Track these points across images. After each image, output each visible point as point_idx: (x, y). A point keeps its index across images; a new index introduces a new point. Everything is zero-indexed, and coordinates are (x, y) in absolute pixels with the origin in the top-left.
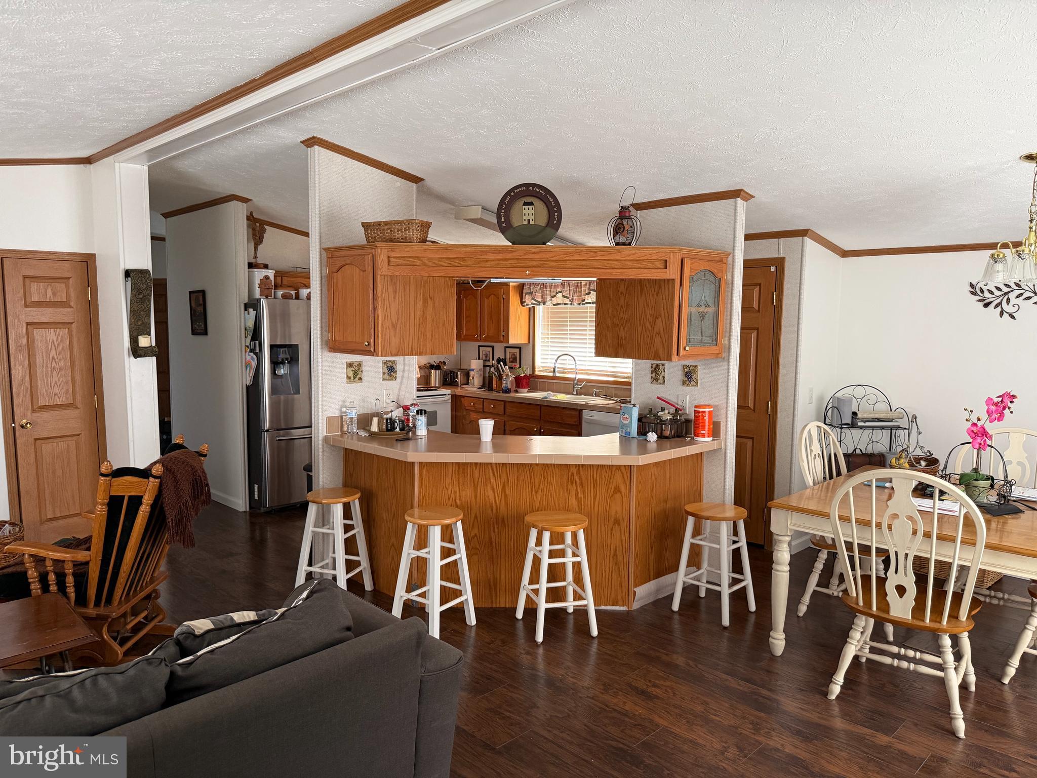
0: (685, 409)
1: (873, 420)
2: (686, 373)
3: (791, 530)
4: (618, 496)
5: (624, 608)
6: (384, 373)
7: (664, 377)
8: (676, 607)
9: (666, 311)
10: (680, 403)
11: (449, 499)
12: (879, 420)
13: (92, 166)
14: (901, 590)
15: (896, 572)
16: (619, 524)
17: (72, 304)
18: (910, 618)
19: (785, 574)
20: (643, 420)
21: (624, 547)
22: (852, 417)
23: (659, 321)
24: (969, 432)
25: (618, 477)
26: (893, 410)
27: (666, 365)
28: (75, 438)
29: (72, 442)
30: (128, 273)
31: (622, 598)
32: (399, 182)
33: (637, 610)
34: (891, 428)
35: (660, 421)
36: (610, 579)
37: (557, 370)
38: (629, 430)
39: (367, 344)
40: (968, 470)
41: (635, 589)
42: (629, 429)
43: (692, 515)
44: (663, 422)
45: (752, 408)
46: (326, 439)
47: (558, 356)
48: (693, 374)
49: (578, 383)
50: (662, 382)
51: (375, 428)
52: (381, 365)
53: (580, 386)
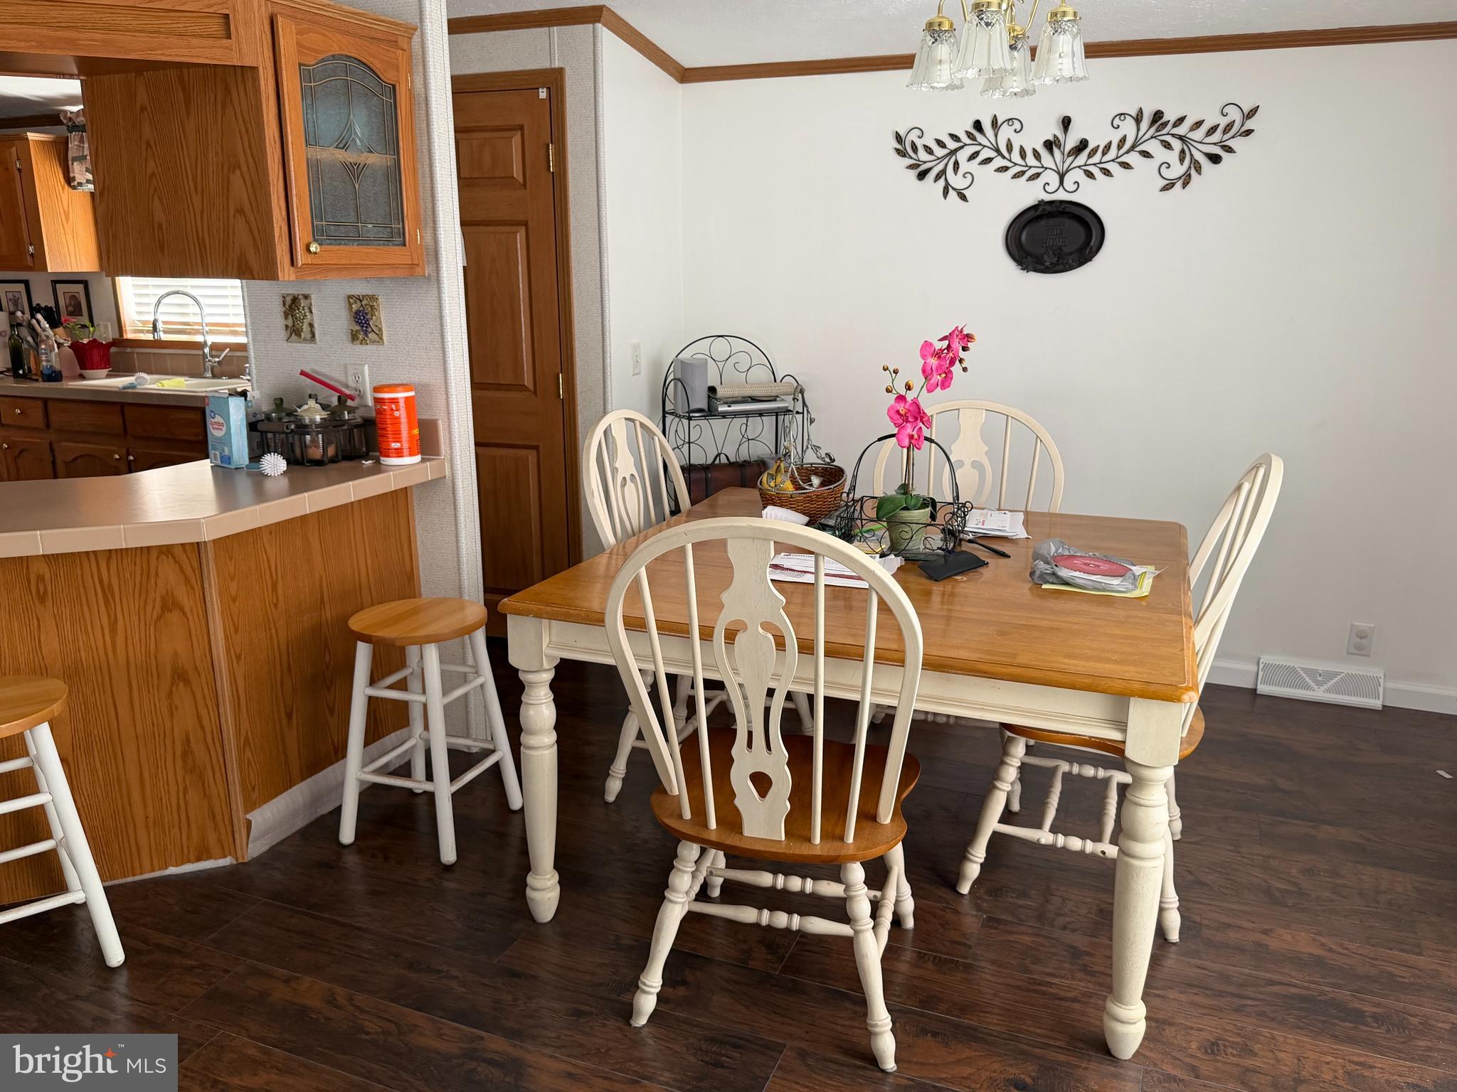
0: (361, 395)
1: (745, 400)
2: (356, 313)
3: (549, 657)
4: (174, 617)
5: (227, 861)
7: (311, 325)
8: (347, 834)
9: (248, 152)
10: (352, 383)
12: (754, 400)
14: (762, 782)
15: (750, 745)
16: (187, 682)
18: (783, 838)
19: (546, 752)
20: (260, 427)
21: (208, 730)
22: (709, 397)
23: (236, 179)
24: (893, 412)
25: (168, 573)
26: (778, 380)
27: (312, 296)
31: (220, 841)
33: (259, 861)
34: (776, 413)
35: (297, 427)
36: (182, 804)
37: (160, 326)
38: (227, 452)
40: (892, 492)
41: (248, 816)
42: (226, 449)
43: (366, 639)
44: (302, 429)
45: (531, 387)
48: (369, 316)
49: (214, 353)
50: (309, 336)
53: (217, 360)
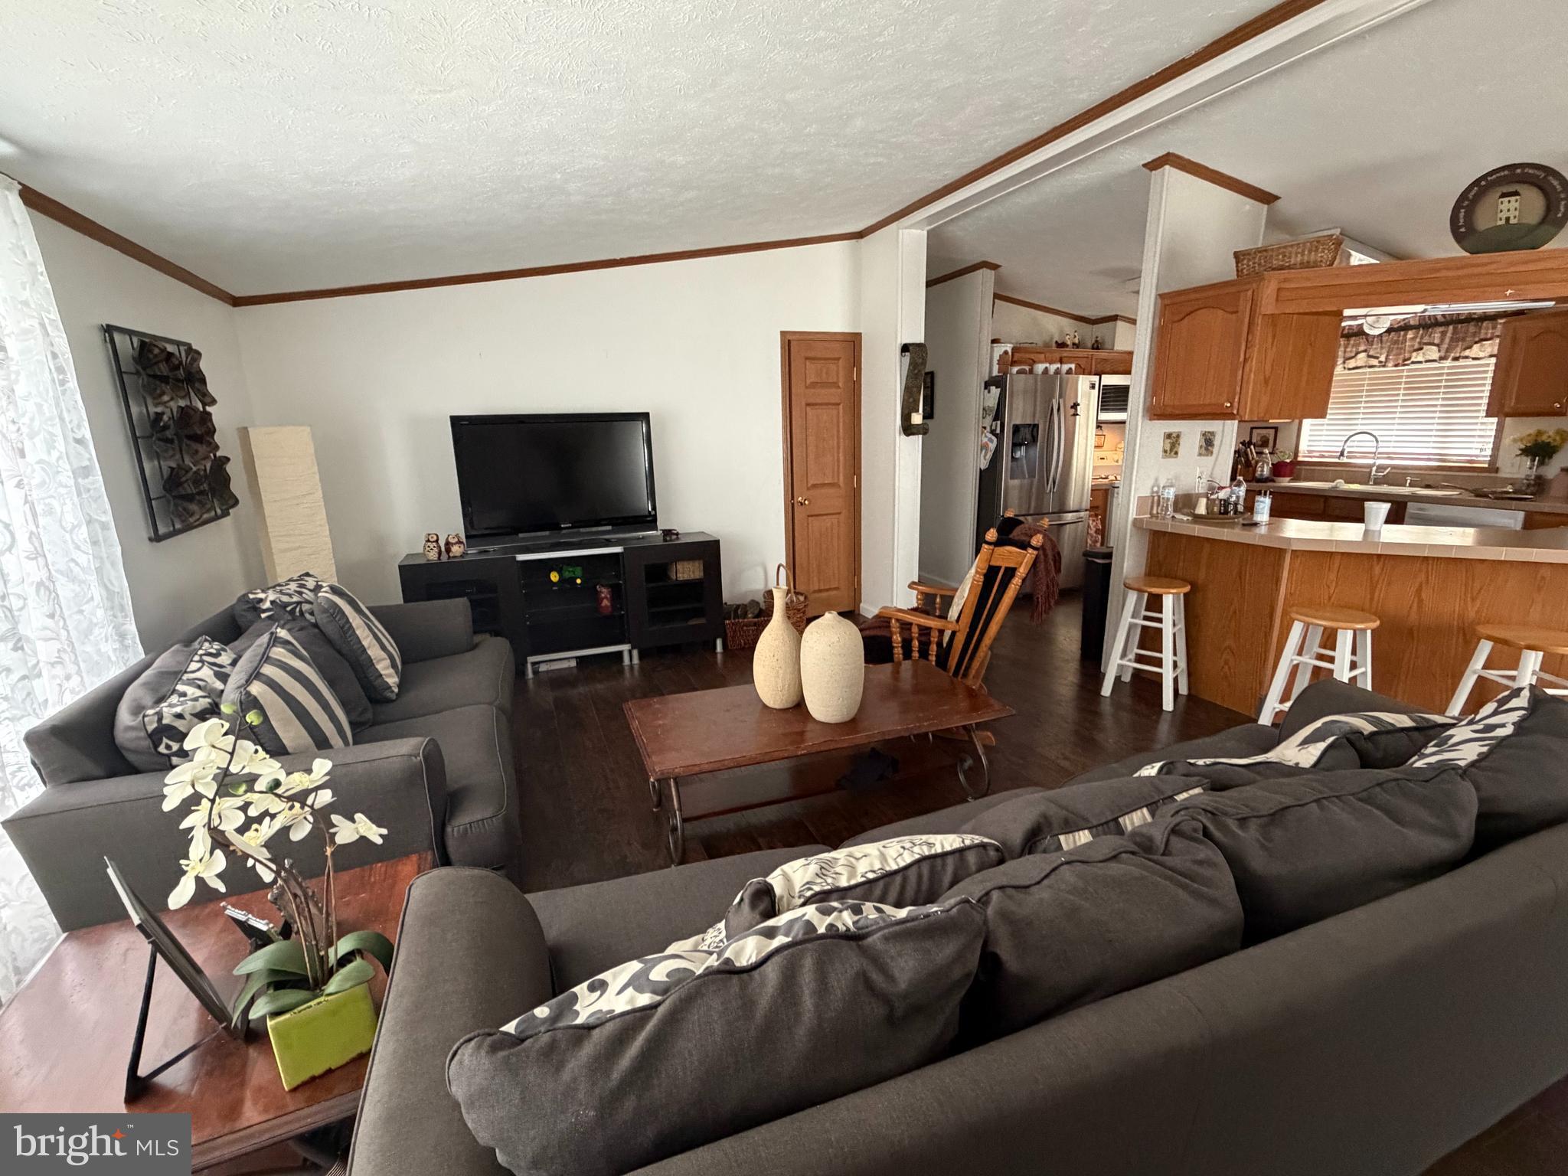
6: (1201, 447)
11: (1330, 598)
13: (863, 240)
17: (840, 385)
28: (837, 516)
29: (834, 519)
30: (905, 348)
32: (1248, 204)
39: (1229, 405)
46: (1137, 523)
47: (1347, 437)
49: (1379, 470)
51: (1201, 510)
52: (1198, 436)
53: (1382, 474)
